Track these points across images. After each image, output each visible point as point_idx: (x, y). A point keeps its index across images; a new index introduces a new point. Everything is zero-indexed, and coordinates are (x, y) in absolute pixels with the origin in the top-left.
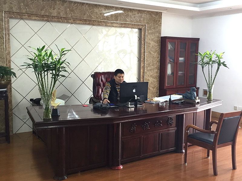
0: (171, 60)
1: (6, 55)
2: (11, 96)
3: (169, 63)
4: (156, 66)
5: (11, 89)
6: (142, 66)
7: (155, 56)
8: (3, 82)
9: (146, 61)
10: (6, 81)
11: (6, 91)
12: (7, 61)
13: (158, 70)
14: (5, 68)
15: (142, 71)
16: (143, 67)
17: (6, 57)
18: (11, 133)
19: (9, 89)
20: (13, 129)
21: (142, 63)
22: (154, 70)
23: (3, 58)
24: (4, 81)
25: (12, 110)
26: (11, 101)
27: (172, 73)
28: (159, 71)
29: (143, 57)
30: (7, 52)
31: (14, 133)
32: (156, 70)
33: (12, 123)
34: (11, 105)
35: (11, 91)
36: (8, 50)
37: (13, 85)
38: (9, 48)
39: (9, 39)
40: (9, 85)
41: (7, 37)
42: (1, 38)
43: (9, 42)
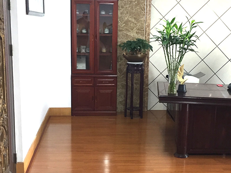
1: (146, 28)
2: (148, 71)
5: (148, 63)
10: (142, 54)
11: (142, 65)
12: (146, 34)
14: (143, 40)
18: (145, 109)
19: (146, 64)
20: (147, 105)
23: (143, 31)
25: (148, 85)
26: (148, 76)
30: (146, 24)
31: (149, 109)
33: (147, 99)
34: (148, 80)
35: (148, 65)
36: (149, 22)
37: (150, 59)
38: (150, 19)
39: (150, 11)
40: (147, 59)
41: (148, 8)
42: (142, 9)
43: (150, 14)
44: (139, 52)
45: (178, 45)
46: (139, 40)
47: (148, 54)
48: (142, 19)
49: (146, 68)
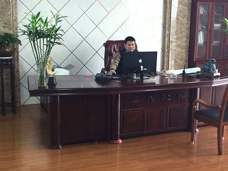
0: (204, 27)
1: (13, 22)
2: (18, 66)
3: (201, 31)
4: (185, 34)
5: (18, 57)
6: (167, 33)
7: (183, 22)
8: (7, 50)
9: (172, 28)
10: (11, 48)
11: (11, 59)
12: (14, 28)
13: (187, 38)
14: (10, 35)
15: (167, 39)
16: (168, 35)
17: (13, 23)
18: (18, 104)
19: (16, 58)
20: (20, 100)
21: (167, 31)
22: (182, 39)
23: (10, 25)
24: (9, 48)
25: (19, 80)
26: (18, 71)
27: (205, 43)
28: (188, 40)
29: (168, 23)
30: (13, 18)
31: (22, 104)
32: (185, 39)
33: (20, 94)
34: (19, 75)
35: (18, 60)
36: (15, 16)
37: (20, 54)
38: (17, 14)
39: (16, 4)
40: (16, 53)
41: (14, 2)
42: (7, 3)
43: (16, 8)
44: (7, 46)
45: (45, 39)
46: (6, 34)
47: (18, 48)
48: (9, 13)
49: (17, 63)
